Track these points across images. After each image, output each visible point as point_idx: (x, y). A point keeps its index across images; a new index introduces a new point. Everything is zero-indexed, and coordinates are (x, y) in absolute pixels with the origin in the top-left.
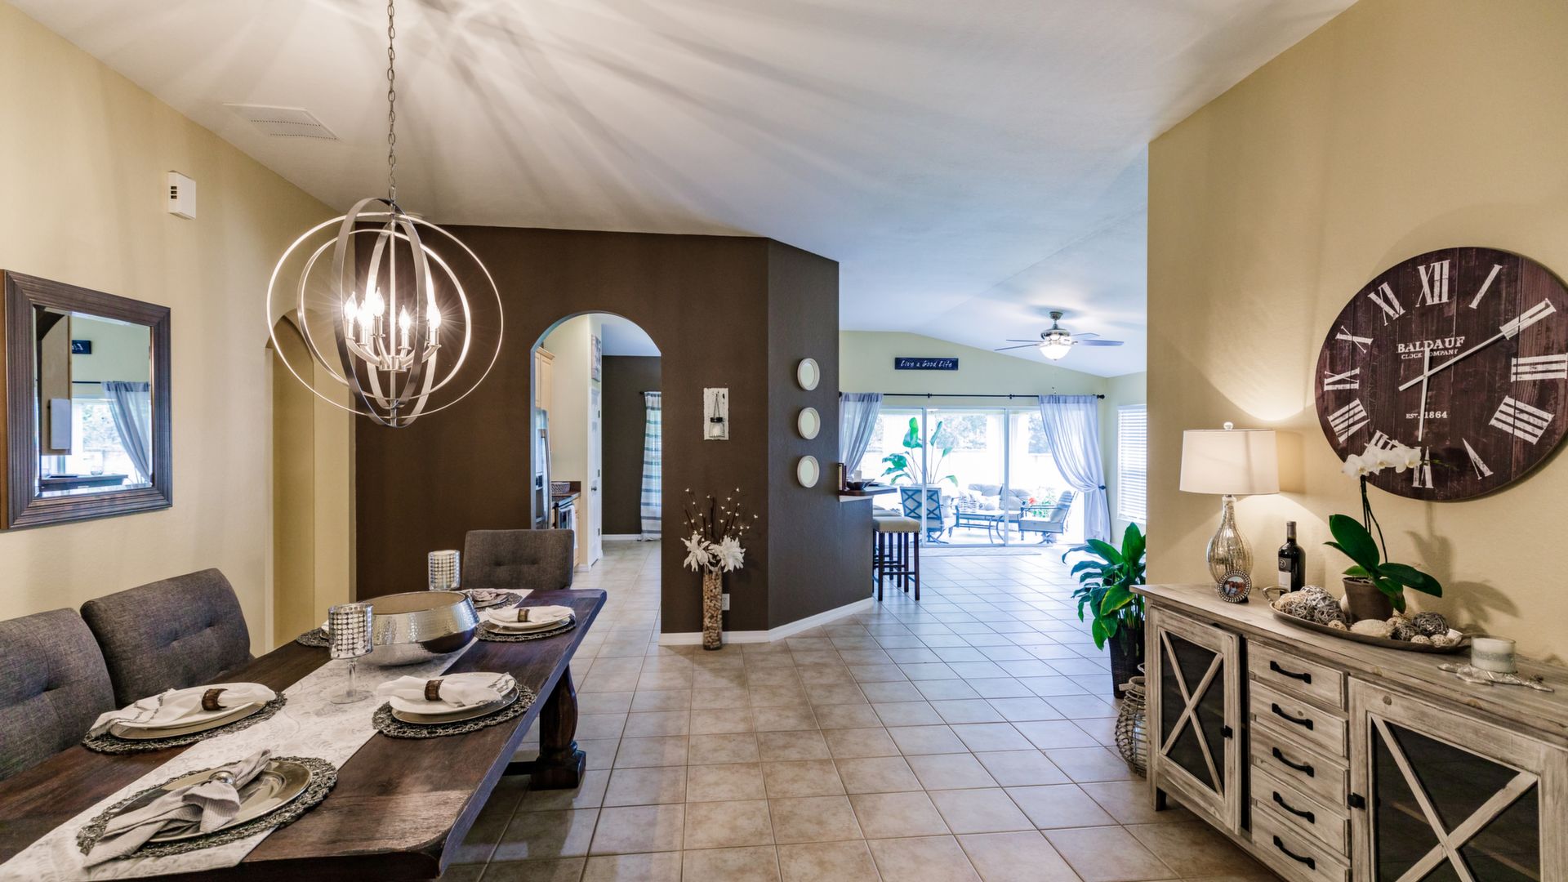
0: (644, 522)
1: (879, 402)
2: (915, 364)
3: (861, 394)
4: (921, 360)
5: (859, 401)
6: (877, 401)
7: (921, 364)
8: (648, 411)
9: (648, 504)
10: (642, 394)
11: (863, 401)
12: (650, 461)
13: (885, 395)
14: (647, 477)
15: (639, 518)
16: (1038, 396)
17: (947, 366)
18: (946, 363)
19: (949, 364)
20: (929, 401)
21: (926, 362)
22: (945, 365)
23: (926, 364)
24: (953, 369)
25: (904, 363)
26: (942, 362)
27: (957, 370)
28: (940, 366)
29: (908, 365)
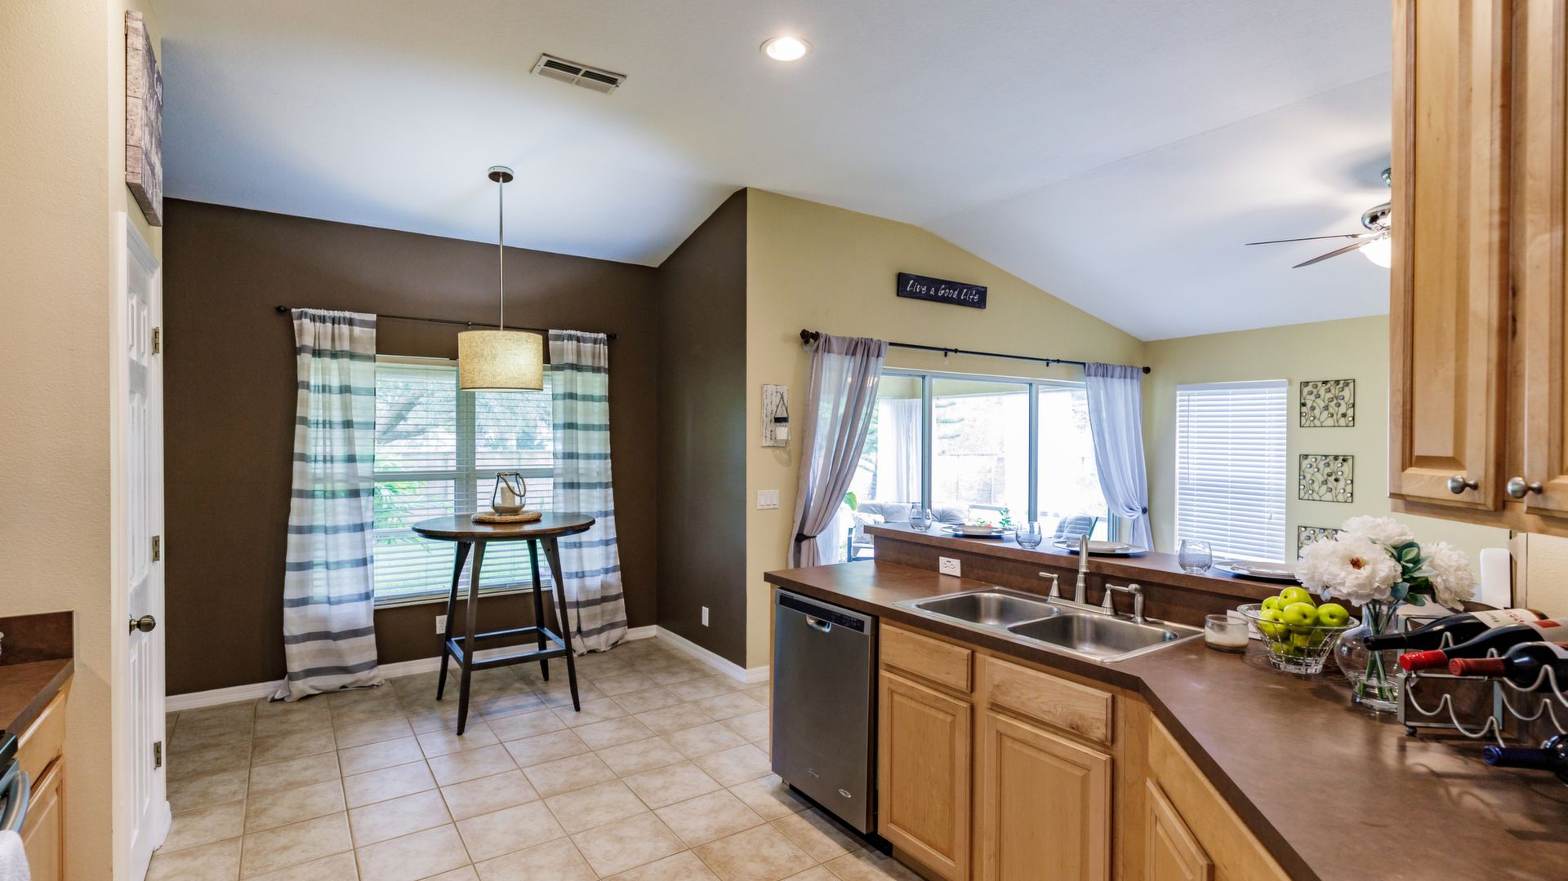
0: (292, 649)
1: (881, 359)
2: (929, 290)
3: (851, 340)
4: (936, 283)
5: (846, 354)
6: (878, 356)
7: (936, 291)
8: (305, 359)
9: (303, 602)
10: (283, 312)
11: (854, 354)
12: (309, 487)
13: (891, 344)
14: (300, 530)
15: (278, 641)
16: (1084, 364)
17: (973, 298)
18: (971, 295)
19: (975, 295)
20: (947, 361)
21: (944, 289)
22: (969, 298)
23: (943, 292)
24: (980, 307)
25: (912, 286)
26: (965, 291)
27: (985, 308)
28: (962, 298)
29: (918, 291)
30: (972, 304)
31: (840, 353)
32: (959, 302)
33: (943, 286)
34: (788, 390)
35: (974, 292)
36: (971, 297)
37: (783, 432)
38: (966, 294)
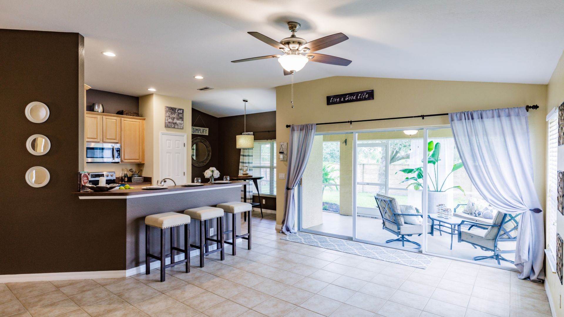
1: (313, 130)
2: (340, 99)
4: (344, 96)
13: (317, 124)
17: (365, 97)
18: (363, 95)
19: (366, 95)
20: (351, 126)
21: (348, 97)
22: (363, 97)
23: (348, 98)
24: (370, 99)
25: (332, 100)
26: (360, 95)
27: (373, 99)
28: (358, 98)
29: (335, 101)
30: (365, 99)
31: (297, 130)
32: (357, 100)
33: (348, 96)
34: (287, 143)
35: (365, 94)
36: (363, 96)
37: (281, 156)
38: (360, 96)
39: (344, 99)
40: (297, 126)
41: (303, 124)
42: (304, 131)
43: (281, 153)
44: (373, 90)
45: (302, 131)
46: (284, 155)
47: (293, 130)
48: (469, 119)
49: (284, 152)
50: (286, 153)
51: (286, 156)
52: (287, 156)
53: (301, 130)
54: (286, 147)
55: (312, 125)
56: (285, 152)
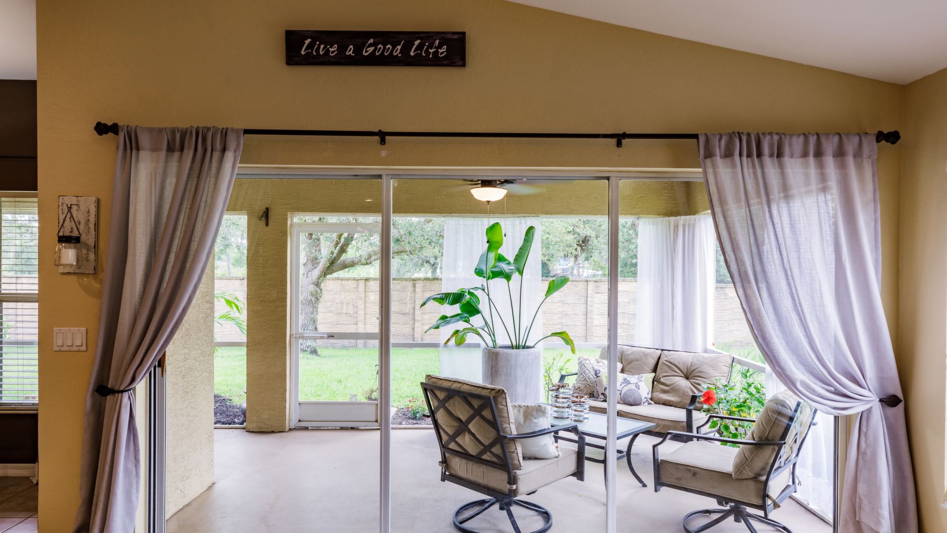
2: (342, 49)
4: (359, 37)
5: (168, 150)
13: (246, 132)
16: (695, 136)
17: (436, 53)
18: (430, 47)
19: (440, 46)
20: (384, 151)
21: (375, 44)
22: (427, 52)
23: (372, 49)
24: (451, 64)
25: (310, 46)
26: (417, 42)
27: (464, 65)
28: (412, 54)
29: (321, 53)
30: (436, 62)
31: (155, 149)
32: (405, 61)
33: (371, 41)
34: (98, 202)
35: (437, 42)
36: (431, 51)
37: (69, 255)
38: (420, 47)
39: (358, 50)
40: (151, 130)
41: (184, 124)
42: (189, 154)
43: (64, 239)
44: (464, 34)
45: (177, 154)
46: (84, 251)
47: (132, 144)
48: (749, 155)
49: (83, 238)
50: (91, 242)
51: (92, 256)
52: (96, 254)
53: (170, 149)
54: (92, 219)
55: (225, 133)
56: (89, 238)
